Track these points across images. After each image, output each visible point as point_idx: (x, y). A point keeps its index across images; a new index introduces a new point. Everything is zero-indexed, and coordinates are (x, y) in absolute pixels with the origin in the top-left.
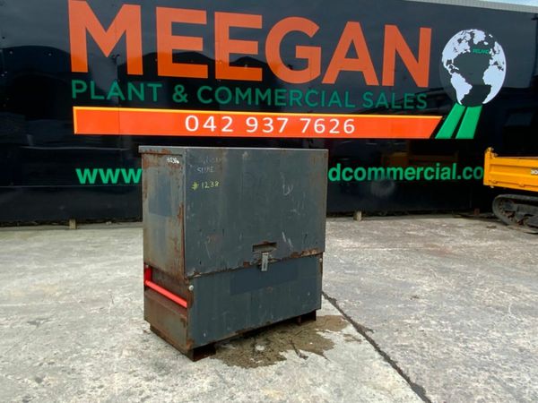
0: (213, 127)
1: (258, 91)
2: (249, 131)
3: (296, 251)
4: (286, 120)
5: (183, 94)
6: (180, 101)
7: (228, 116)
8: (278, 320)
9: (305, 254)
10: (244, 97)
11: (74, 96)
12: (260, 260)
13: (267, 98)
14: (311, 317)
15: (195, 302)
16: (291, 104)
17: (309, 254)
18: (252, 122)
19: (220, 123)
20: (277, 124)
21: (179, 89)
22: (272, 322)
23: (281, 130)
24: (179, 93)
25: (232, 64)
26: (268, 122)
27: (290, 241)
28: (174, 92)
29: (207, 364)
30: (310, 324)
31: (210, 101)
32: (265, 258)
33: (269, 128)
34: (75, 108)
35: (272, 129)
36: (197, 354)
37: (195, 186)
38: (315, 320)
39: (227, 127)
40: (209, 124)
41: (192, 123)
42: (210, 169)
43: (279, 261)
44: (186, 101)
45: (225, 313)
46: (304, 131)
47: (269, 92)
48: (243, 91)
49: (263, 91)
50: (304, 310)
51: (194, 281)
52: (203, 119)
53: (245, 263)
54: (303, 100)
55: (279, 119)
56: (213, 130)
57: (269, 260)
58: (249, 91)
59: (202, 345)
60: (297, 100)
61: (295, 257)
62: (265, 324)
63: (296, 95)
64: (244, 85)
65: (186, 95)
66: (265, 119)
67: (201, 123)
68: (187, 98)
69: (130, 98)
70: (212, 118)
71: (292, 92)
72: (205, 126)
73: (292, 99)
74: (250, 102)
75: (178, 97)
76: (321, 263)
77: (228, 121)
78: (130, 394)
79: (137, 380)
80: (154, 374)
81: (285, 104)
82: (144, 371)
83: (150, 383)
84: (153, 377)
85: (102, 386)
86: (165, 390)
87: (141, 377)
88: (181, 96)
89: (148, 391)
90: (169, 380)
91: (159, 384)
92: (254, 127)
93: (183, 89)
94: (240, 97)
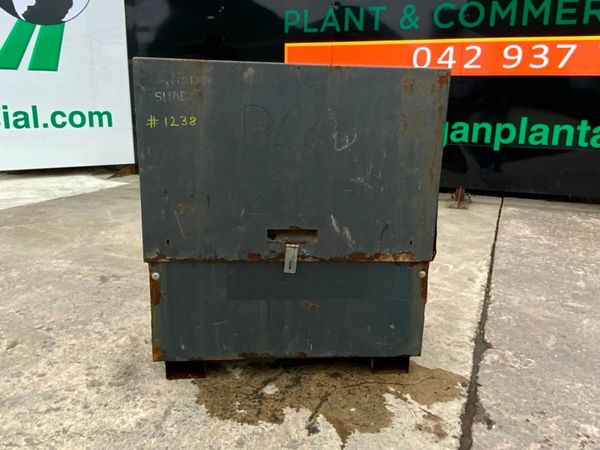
0: (450, 63)
1: (528, 4)
2: (506, 66)
3: (360, 249)
4: (573, 47)
5: (413, 17)
6: (408, 27)
7: (476, 45)
9: (381, 259)
10: (503, 15)
11: (287, 30)
12: (283, 255)
13: (542, 15)
15: (164, 297)
16: (586, 20)
17: (391, 259)
18: (513, 52)
19: (462, 55)
20: (556, 55)
21: (409, 11)
22: (311, 352)
23: (561, 65)
24: (407, 16)
26: (540, 51)
27: (347, 232)
28: (403, 16)
30: (395, 376)
31: (451, 24)
32: (292, 252)
33: (541, 61)
34: (287, 45)
35: (546, 61)
37: (153, 121)
38: (407, 371)
39: (472, 61)
40: (446, 58)
41: (422, 57)
42: (180, 96)
43: (322, 260)
44: (416, 27)
45: (218, 323)
47: (547, 3)
48: (504, 5)
49: (538, 4)
50: (382, 349)
51: (161, 267)
52: (437, 51)
53: (251, 255)
55: (559, 46)
56: (450, 66)
57: (301, 256)
58: (513, 5)
59: (178, 359)
60: (598, 13)
61: (356, 260)
62: (295, 355)
63: (597, 5)
65: (417, 18)
66: (535, 47)
67: (435, 57)
68: (418, 23)
69: (346, 29)
70: (451, 49)
71: (589, 1)
72: (440, 61)
73: (588, 12)
75: (407, 22)
76: (425, 280)
77: (474, 52)
78: (50, 397)
79: (81, 381)
80: (107, 380)
81: (574, 22)
82: (105, 372)
83: (86, 391)
84: (101, 384)
85: (43, 375)
86: (86, 407)
87: (90, 379)
88: (411, 20)
89: (69, 401)
90: (109, 394)
91: (92, 396)
92: (515, 60)
93: (414, 10)
94: (497, 16)
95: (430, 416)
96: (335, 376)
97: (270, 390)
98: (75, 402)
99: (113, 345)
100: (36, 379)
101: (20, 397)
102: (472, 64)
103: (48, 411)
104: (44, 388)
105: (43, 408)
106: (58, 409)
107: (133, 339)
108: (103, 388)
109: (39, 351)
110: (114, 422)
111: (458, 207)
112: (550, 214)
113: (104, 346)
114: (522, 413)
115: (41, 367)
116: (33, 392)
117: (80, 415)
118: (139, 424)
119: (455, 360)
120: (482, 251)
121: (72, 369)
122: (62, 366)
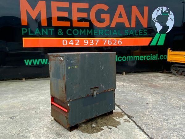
0: (72, 44)
1: (88, 30)
2: (85, 45)
3: (106, 89)
4: (98, 40)
5: (61, 32)
6: (60, 35)
7: (77, 39)
8: (100, 115)
9: (109, 91)
10: (83, 33)
11: (23, 34)
12: (93, 94)
13: (91, 33)
14: (111, 113)
15: (70, 110)
16: (100, 35)
17: (110, 90)
18: (86, 41)
19: (75, 42)
20: (95, 42)
21: (60, 30)
22: (98, 116)
23: (96, 44)
24: (60, 32)
25: (78, 21)
26: (92, 41)
27: (103, 86)
28: (58, 31)
29: (75, 132)
30: (111, 116)
31: (71, 34)
33: (92, 43)
34: (23, 38)
35: (93, 43)
36: (71, 129)
37: (69, 68)
40: (71, 43)
41: (65, 42)
42: (75, 61)
43: (100, 93)
44: (63, 35)
45: (81, 113)
46: (104, 44)
47: (91, 30)
48: (83, 30)
49: (90, 30)
50: (109, 111)
51: (70, 102)
52: (69, 41)
53: (88, 95)
54: (104, 33)
55: (95, 40)
56: (72, 45)
57: (96, 93)
58: (85, 30)
59: (73, 125)
60: (102, 33)
61: (105, 92)
62: (95, 117)
63: (101, 32)
64: (83, 28)
65: (62, 32)
66: (90, 40)
67: (68, 43)
68: (63, 34)
69: (43, 34)
70: (72, 40)
71: (100, 30)
73: (100, 33)
74: (85, 34)
75: (60, 33)
76: (115, 93)
77: (77, 41)
81: (97, 35)
88: (61, 33)
92: (86, 43)
93: (61, 31)
94: (81, 33)
95: (124, 119)
97: (94, 126)
102: (78, 44)
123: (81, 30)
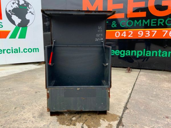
0: (125, 35)
2: (139, 36)
4: (156, 31)
5: (115, 24)
6: (114, 27)
7: (131, 31)
8: (86, 110)
10: (138, 23)
13: (147, 23)
14: (104, 113)
15: (50, 97)
16: (159, 25)
18: (141, 33)
19: (128, 34)
20: (152, 33)
21: (114, 23)
22: (84, 110)
23: (153, 36)
24: (113, 24)
26: (148, 32)
28: (112, 24)
31: (125, 26)
33: (148, 35)
35: (149, 35)
36: (52, 114)
39: (131, 35)
40: (124, 34)
41: (118, 34)
44: (116, 27)
45: (62, 103)
46: (164, 36)
47: (149, 21)
48: (138, 21)
49: (146, 21)
50: (100, 109)
51: (49, 90)
52: (121, 33)
54: (164, 23)
55: (152, 31)
56: (125, 36)
58: (140, 21)
59: (53, 111)
60: (162, 23)
62: (80, 110)
63: (161, 21)
65: (116, 25)
66: (146, 32)
68: (116, 26)
70: (125, 32)
71: (159, 20)
72: (122, 35)
73: (159, 23)
75: (113, 26)
77: (131, 33)
78: (24, 120)
79: (31, 116)
80: (37, 116)
81: (156, 25)
82: (36, 114)
83: (32, 118)
84: (35, 117)
85: (23, 115)
86: (32, 122)
87: (33, 116)
89: (28, 120)
90: (37, 119)
91: (34, 120)
92: (141, 35)
94: (136, 24)
95: (110, 124)
96: (89, 115)
97: (74, 119)
98: (30, 121)
99: (38, 108)
100: (21, 116)
101: (18, 120)
103: (24, 123)
104: (23, 118)
105: (23, 122)
106: (26, 122)
107: (43, 107)
108: (36, 118)
109: (21, 110)
110: (38, 125)
111: (128, 72)
112: (152, 74)
113: (36, 108)
114: (131, 124)
115: (22, 113)
116: (21, 119)
117: (31, 124)
118: (44, 126)
119: (118, 112)
120: (131, 84)
121: (29, 114)
122: (27, 113)
123: (136, 21)
